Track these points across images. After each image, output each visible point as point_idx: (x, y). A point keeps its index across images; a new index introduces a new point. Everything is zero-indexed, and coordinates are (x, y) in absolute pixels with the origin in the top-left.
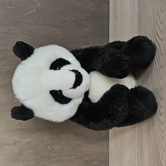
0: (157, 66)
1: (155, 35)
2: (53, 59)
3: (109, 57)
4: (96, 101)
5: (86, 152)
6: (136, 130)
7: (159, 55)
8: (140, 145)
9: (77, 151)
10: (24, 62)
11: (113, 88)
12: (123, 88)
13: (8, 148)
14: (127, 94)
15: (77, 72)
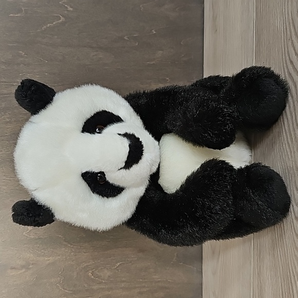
0: (291, 125)
1: (286, 64)
2: (89, 113)
3: (196, 107)
4: (172, 191)
5: (159, 281)
6: (251, 244)
7: (294, 103)
8: (258, 274)
9: (141, 280)
10: (35, 118)
11: (204, 167)
12: (224, 166)
13: (14, 273)
14: (231, 179)
15: (133, 138)
